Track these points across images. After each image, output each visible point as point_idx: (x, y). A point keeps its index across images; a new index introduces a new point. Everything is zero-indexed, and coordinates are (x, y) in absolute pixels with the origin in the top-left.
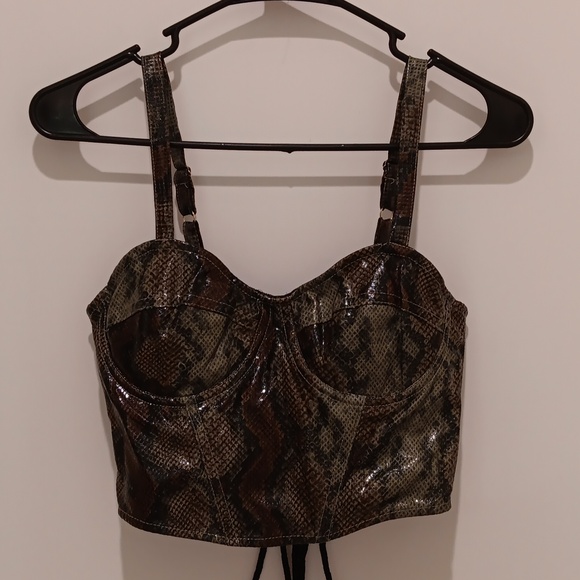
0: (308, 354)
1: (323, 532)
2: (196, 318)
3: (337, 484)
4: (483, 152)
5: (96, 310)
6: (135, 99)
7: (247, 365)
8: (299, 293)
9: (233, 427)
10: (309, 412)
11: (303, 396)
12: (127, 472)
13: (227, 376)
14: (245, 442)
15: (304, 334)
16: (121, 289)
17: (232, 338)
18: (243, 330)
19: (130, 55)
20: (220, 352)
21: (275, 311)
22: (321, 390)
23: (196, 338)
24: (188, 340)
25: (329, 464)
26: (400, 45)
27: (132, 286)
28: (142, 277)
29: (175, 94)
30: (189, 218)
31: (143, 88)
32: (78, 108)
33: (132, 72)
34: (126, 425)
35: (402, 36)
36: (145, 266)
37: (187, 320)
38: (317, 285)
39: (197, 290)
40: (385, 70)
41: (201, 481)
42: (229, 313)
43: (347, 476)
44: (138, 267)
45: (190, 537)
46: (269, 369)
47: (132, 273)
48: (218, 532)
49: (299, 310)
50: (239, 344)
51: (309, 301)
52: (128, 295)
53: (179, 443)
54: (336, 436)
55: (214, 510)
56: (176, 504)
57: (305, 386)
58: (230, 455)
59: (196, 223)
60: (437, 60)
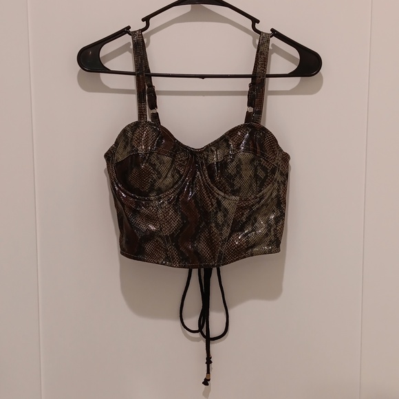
0: (212, 176)
1: (218, 261)
2: (158, 159)
3: (225, 239)
4: (298, 79)
5: (109, 156)
6: (128, 52)
7: (182, 182)
8: (208, 148)
9: (176, 211)
10: (212, 204)
11: (209, 197)
12: (125, 231)
13: (172, 187)
14: (181, 218)
15: (210, 168)
16: (121, 145)
17: (175, 169)
18: (180, 165)
19: (126, 31)
20: (169, 175)
21: (196, 156)
22: (218, 194)
23: (158, 168)
24: (154, 169)
25: (222, 230)
26: (257, 26)
27: (127, 143)
28: (132, 139)
29: (148, 50)
30: (154, 111)
31: (132, 47)
32: (100, 56)
33: (127, 39)
34: (124, 209)
35: (258, 22)
36: (133, 134)
37: (154, 159)
38: (216, 144)
39: (158, 145)
40: (251, 38)
41: (160, 236)
42: (174, 157)
43: (230, 235)
44: (129, 134)
45: (155, 263)
46: (193, 184)
47: (127, 137)
48: (169, 261)
49: (208, 156)
50: (178, 172)
51: (212, 151)
52: (125, 147)
53: (150, 219)
54: (225, 216)
55: (166, 250)
56: (149, 247)
57: (210, 192)
58: (174, 224)
59: (157, 114)
60: (275, 33)
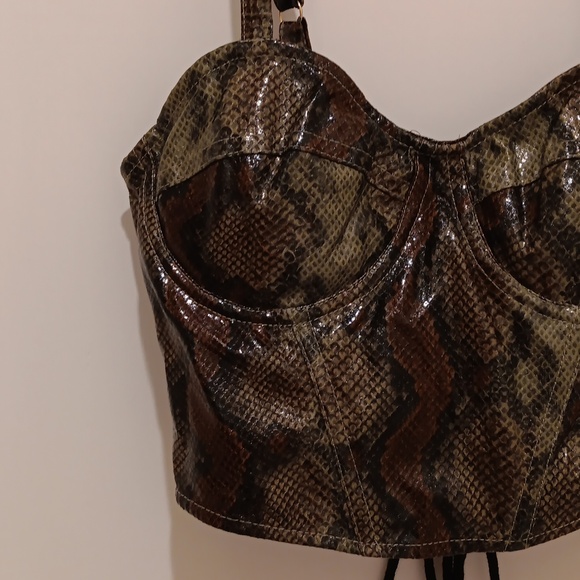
0: (497, 237)
1: (517, 533)
2: (313, 174)
3: (545, 456)
5: (138, 168)
7: (394, 256)
8: (479, 139)
9: (373, 359)
10: (498, 336)
11: (487, 309)
12: (193, 427)
13: (359, 276)
14: (393, 383)
15: (488, 206)
16: (181, 125)
17: (369, 211)
18: (387, 199)
20: (350, 233)
21: (438, 167)
22: (519, 299)
23: (314, 206)
24: (300, 210)
25: (532, 424)
27: (201, 121)
28: (219, 105)
30: (293, 14)
34: (192, 353)
36: (223, 87)
37: (298, 180)
39: (315, 123)
41: (319, 449)
42: (365, 166)
43: (561, 443)
44: (210, 89)
45: (300, 542)
46: (429, 263)
47: (202, 101)
48: (346, 533)
49: (479, 165)
50: (380, 222)
51: (496, 150)
52: (195, 135)
53: (279, 385)
54: (544, 375)
55: (339, 498)
56: (278, 487)
57: (492, 291)
58: (365, 403)
59: (303, 22)
